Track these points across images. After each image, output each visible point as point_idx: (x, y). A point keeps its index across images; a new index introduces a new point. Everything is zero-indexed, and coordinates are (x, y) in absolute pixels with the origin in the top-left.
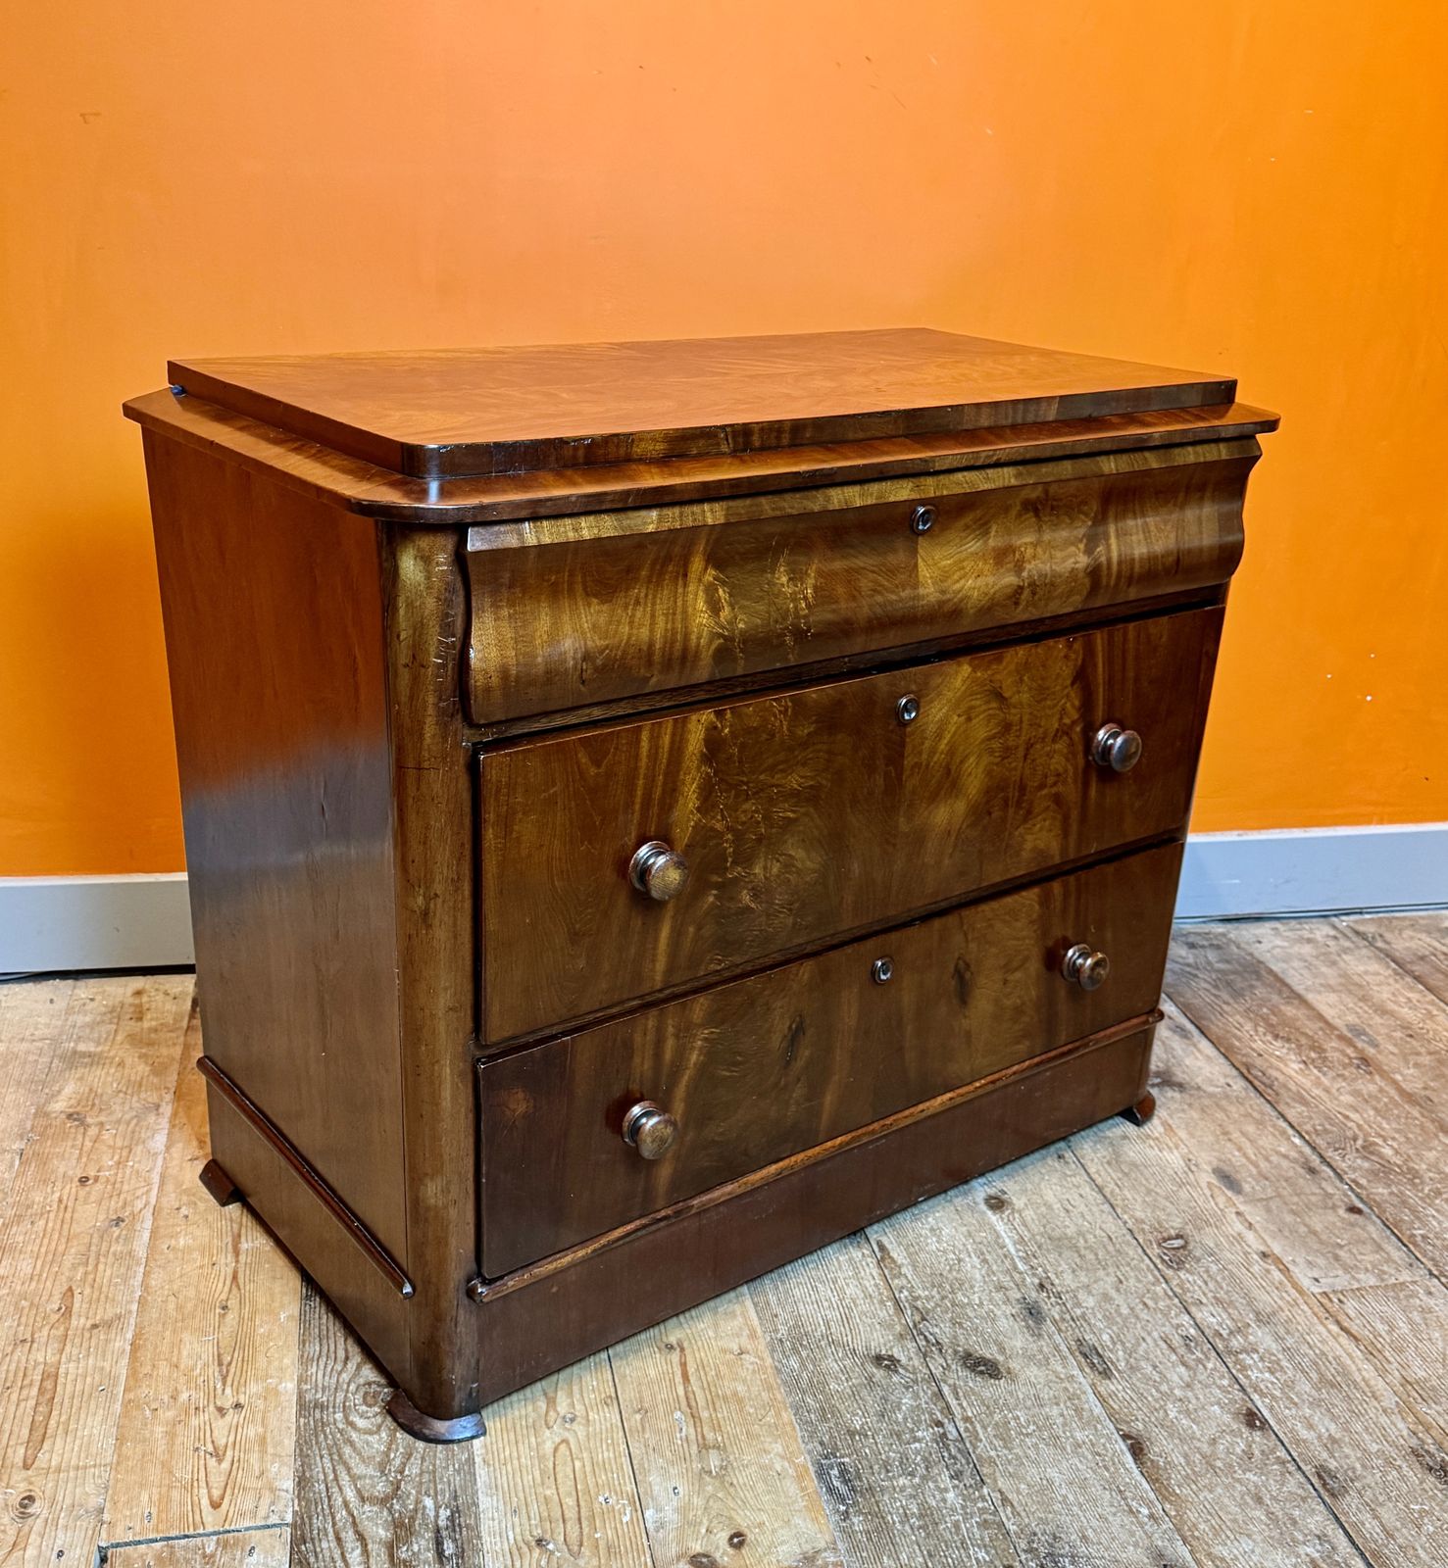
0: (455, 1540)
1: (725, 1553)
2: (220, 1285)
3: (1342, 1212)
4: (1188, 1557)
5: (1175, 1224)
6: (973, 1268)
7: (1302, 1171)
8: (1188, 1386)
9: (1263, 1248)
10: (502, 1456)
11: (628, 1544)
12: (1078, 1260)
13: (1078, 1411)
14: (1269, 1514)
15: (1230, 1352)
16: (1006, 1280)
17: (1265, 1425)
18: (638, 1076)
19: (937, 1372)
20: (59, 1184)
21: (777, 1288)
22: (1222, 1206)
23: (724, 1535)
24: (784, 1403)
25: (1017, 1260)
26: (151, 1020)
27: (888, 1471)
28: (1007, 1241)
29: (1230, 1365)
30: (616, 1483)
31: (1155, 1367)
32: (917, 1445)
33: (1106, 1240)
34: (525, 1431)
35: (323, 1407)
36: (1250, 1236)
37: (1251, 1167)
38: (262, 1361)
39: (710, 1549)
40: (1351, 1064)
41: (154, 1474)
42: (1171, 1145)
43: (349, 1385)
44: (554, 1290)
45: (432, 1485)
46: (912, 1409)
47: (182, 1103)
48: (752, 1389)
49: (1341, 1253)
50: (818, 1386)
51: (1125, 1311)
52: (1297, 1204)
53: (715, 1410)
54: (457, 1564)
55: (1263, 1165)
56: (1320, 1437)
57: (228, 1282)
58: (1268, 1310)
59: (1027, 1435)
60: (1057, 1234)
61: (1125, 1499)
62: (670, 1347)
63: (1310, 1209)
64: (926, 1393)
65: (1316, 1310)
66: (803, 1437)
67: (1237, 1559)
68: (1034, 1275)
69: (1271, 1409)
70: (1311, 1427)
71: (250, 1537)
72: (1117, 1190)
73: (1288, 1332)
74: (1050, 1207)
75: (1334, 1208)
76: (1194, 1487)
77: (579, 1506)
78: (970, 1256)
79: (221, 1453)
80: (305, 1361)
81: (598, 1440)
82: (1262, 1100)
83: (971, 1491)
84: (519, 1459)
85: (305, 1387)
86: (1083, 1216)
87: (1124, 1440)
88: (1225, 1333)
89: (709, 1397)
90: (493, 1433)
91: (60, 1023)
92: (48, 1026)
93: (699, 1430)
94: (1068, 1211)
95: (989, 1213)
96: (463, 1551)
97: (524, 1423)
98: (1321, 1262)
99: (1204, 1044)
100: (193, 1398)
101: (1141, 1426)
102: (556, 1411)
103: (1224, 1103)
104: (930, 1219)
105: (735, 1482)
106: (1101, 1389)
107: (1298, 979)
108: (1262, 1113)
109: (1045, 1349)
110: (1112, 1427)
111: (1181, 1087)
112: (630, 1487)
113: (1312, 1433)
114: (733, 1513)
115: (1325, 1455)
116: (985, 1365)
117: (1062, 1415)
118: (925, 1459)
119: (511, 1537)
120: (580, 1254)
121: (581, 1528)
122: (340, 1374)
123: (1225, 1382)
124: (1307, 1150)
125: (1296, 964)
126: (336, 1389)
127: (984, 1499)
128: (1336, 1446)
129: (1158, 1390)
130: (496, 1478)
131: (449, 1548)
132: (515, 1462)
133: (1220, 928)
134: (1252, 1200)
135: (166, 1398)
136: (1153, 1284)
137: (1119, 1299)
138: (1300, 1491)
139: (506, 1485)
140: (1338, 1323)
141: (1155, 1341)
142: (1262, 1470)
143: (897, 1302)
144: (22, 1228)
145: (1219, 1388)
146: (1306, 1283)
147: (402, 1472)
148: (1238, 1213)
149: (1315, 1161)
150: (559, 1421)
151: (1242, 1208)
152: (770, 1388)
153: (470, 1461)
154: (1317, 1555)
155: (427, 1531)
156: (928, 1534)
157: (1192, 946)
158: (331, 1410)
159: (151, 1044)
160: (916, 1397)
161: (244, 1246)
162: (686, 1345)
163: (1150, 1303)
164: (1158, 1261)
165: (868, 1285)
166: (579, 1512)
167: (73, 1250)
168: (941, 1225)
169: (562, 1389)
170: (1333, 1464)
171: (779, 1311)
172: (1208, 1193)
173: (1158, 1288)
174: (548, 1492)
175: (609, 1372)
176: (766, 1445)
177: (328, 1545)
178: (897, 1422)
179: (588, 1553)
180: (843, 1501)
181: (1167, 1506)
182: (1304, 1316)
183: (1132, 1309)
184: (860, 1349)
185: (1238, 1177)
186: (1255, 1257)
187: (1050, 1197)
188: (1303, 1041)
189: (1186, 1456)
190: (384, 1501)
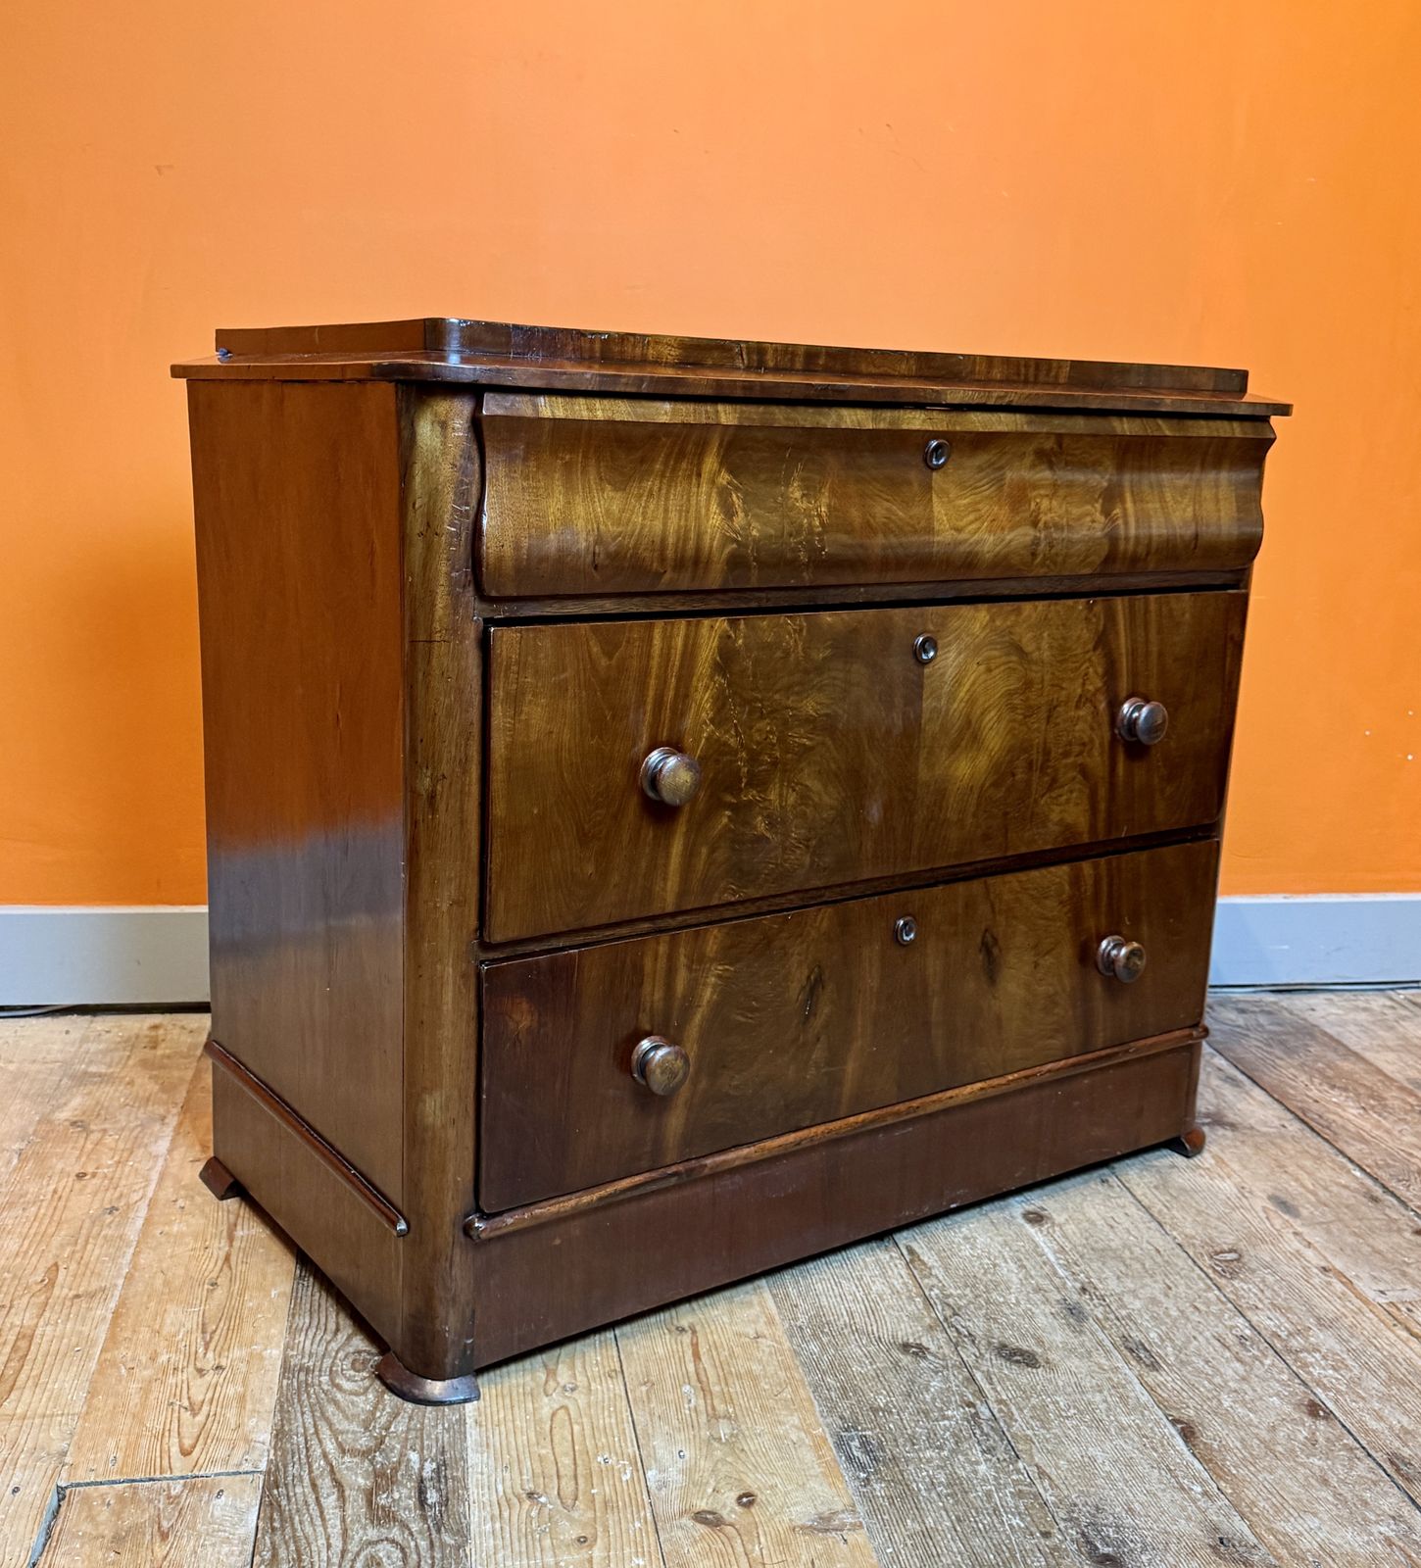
0: (439, 1490)
1: (732, 1511)
2: (211, 1265)
3: (1408, 1235)
4: (1247, 1531)
5: (1229, 1240)
6: (1009, 1271)
7: (1365, 1200)
8: (1244, 1379)
9: (1323, 1264)
10: (496, 1418)
11: (627, 1500)
12: (1123, 1269)
13: (1124, 1399)
14: (1336, 1495)
15: (1290, 1351)
16: (1045, 1283)
17: (1329, 1415)
18: (648, 1005)
19: (970, 1360)
20: (56, 1178)
21: (798, 1282)
22: (1278, 1227)
23: (734, 1495)
24: (802, 1381)
25: (1057, 1267)
26: (166, 1048)
27: (914, 1444)
28: (1046, 1250)
29: (1290, 1362)
30: (617, 1445)
31: (1207, 1362)
32: (946, 1422)
33: (1153, 1252)
34: (522, 1398)
35: (308, 1371)
36: (1309, 1253)
37: (1309, 1196)
38: (248, 1331)
39: (717, 1507)
40: (1413, 1110)
41: (124, 1424)
42: (1222, 1174)
43: (337, 1353)
44: (558, 1242)
45: (418, 1441)
46: (941, 1391)
47: (188, 1115)
48: (768, 1369)
49: (1409, 1270)
50: (839, 1366)
51: (1174, 1313)
52: (1359, 1227)
53: (727, 1384)
54: (440, 1511)
55: (1322, 1193)
56: (1391, 1428)
57: (220, 1263)
58: (1330, 1316)
59: (1067, 1417)
60: (1100, 1245)
61: (1176, 1477)
62: (682, 1330)
63: (1374, 1232)
64: (956, 1379)
65: (1383, 1318)
66: (822, 1412)
67: (1302, 1534)
68: (1076, 1280)
69: (1336, 1401)
70: (1381, 1418)
71: (220, 1481)
72: (1165, 1210)
73: (1353, 1336)
74: (1093, 1223)
75: (1399, 1231)
76: (1252, 1469)
77: (575, 1464)
78: (1006, 1262)
79: (196, 1407)
80: (293, 1331)
81: (600, 1407)
82: (1320, 1139)
83: (1005, 1464)
84: (513, 1421)
85: (291, 1353)
86: (1128, 1232)
87: (1174, 1425)
88: (1283, 1335)
89: (721, 1374)
90: (487, 1398)
91: (73, 1050)
92: (61, 1051)
93: (709, 1402)
94: (1112, 1227)
95: (1028, 1226)
96: (447, 1500)
97: (521, 1390)
98: (1387, 1277)
99: (1257, 1092)
100: (172, 1360)
101: (1192, 1413)
102: (555, 1380)
103: (1279, 1141)
104: (963, 1229)
105: (746, 1448)
106: (1149, 1380)
107: (1353, 1039)
108: (1319, 1150)
109: (1087, 1344)
110: (1160, 1413)
111: (1233, 1126)
112: (632, 1450)
113: (1382, 1424)
114: (743, 1476)
115: (1397, 1444)
116: (1021, 1355)
117: (1105, 1401)
118: (954, 1435)
119: (500, 1488)
120: (586, 1199)
121: (577, 1484)
122: (329, 1343)
123: (1285, 1377)
124: (1369, 1182)
125: (1352, 1028)
126: (324, 1355)
127: (1018, 1472)
128: (1409, 1436)
129: (1210, 1382)
130: (487, 1438)
131: (432, 1497)
132: (510, 1425)
133: (1272, 998)
134: (1312, 1223)
135: (144, 1359)
136: (1205, 1291)
137: (1168, 1303)
138: (1369, 1476)
139: (498, 1444)
140: (1408, 1329)
141: (1207, 1339)
142: (1327, 1455)
143: (926, 1299)
144: (13, 1214)
145: (1278, 1381)
146: (1371, 1295)
147: (387, 1429)
148: (1296, 1234)
149: (1378, 1191)
150: (559, 1390)
151: (1300, 1229)
152: (787, 1369)
153: (462, 1421)
154: (1392, 1534)
155: (409, 1481)
156: (957, 1502)
157: (1242, 1011)
158: (317, 1373)
159: (162, 1067)
160: (946, 1380)
161: (239, 1233)
162: (698, 1328)
163: (1202, 1308)
164: (1210, 1272)
165: (896, 1283)
166: (576, 1470)
167: (63, 1233)
168: (975, 1234)
169: (563, 1362)
170: (1406, 1452)
171: (800, 1302)
172: (1263, 1215)
173: (1210, 1295)
174: (543, 1452)
175: (615, 1349)
176: (781, 1418)
177: (302, 1490)
178: (925, 1402)
179: (582, 1507)
180: (863, 1468)
181: (1223, 1484)
182: (1369, 1322)
183: (1182, 1312)
184: (886, 1338)
185: (1296, 1203)
186: (1315, 1271)
187: (1093, 1214)
188: (1362, 1090)
189: (1242, 1441)
190: (366, 1454)
